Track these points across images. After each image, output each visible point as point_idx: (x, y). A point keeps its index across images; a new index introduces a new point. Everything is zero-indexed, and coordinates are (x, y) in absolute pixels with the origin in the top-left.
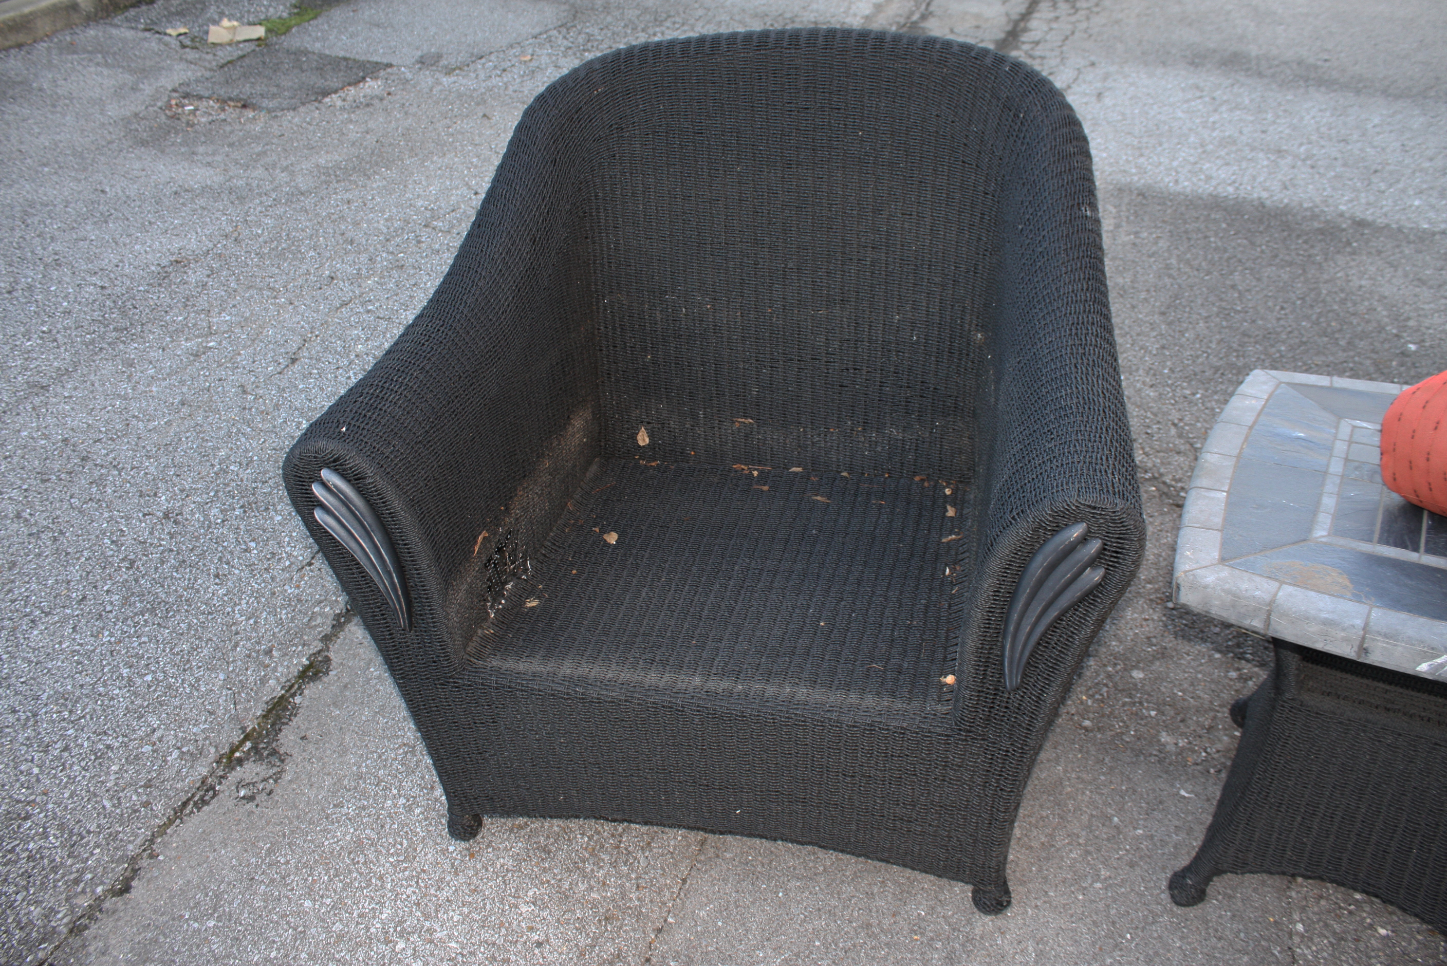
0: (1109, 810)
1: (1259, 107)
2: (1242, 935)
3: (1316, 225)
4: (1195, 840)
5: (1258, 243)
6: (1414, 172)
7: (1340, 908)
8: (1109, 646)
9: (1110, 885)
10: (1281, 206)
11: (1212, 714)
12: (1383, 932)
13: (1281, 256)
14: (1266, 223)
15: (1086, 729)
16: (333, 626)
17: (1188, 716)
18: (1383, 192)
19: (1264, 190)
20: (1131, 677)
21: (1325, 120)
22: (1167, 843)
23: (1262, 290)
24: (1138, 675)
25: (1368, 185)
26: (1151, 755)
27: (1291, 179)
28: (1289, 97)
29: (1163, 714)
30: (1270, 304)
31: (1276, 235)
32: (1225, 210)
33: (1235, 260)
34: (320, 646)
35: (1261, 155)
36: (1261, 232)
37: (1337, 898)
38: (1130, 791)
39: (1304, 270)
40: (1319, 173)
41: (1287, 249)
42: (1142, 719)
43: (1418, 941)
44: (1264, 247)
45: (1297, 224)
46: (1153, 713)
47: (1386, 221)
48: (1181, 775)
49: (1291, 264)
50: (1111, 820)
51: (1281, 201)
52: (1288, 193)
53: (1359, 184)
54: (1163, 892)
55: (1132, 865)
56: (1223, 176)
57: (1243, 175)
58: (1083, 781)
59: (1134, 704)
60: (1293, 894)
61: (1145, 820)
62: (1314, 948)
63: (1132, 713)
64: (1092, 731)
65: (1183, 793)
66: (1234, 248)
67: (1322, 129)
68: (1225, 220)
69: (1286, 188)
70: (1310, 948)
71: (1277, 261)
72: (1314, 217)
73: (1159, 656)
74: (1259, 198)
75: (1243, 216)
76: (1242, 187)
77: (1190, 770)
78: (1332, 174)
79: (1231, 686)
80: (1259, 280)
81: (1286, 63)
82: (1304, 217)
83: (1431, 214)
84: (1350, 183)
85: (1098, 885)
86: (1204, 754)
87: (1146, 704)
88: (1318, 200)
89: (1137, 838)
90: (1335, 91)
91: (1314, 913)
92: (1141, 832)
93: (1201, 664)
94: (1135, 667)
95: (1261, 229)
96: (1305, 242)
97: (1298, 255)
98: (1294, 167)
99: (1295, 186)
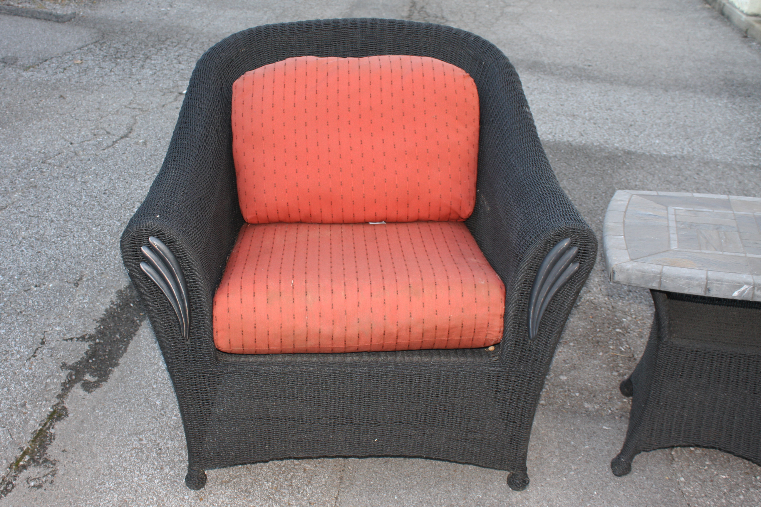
0: (567, 439)
1: (556, 91)
2: (654, 486)
3: (604, 154)
4: (618, 447)
5: (573, 164)
6: (652, 125)
7: (700, 469)
9: (579, 472)
10: (582, 145)
11: (609, 393)
12: (724, 477)
13: (588, 171)
14: (575, 154)
16: (62, 390)
17: (597, 394)
18: (638, 136)
19: (570, 136)
20: (560, 379)
21: (596, 98)
22: (603, 451)
23: (582, 189)
24: (563, 378)
25: (629, 132)
26: (582, 413)
27: (584, 131)
28: (572, 86)
29: (582, 394)
30: (588, 196)
31: (582, 160)
32: (550, 148)
33: (561, 174)
34: (57, 401)
35: (563, 118)
36: (573, 159)
37: (697, 465)
38: (576, 430)
39: (603, 178)
40: (599, 127)
41: (590, 167)
42: (572, 398)
43: (742, 478)
44: (577, 167)
45: (593, 154)
46: (577, 394)
47: (643, 151)
48: (601, 420)
49: (594, 175)
50: (570, 443)
51: (581, 142)
52: (584, 138)
53: (623, 132)
54: (607, 472)
55: (587, 462)
56: (544, 130)
57: (556, 129)
58: (549, 427)
59: (565, 391)
60: (675, 466)
61: (588, 441)
62: (692, 487)
63: (566, 396)
64: (546, 405)
65: (604, 427)
66: (560, 168)
67: (596, 103)
68: (551, 153)
69: (582, 135)
70: (690, 487)
71: (586, 173)
72: (602, 150)
73: (573, 368)
74: (568, 141)
75: (561, 151)
76: (556, 135)
77: (605, 418)
78: (607, 127)
79: (616, 379)
80: (578, 184)
81: (566, 67)
82: (596, 151)
83: (667, 147)
84: (618, 132)
85: (572, 473)
86: (610, 411)
87: (572, 391)
88: (602, 141)
89: (587, 450)
90: (598, 82)
91: (688, 472)
92: (588, 447)
93: (597, 370)
94: (562, 374)
95: (573, 157)
97: (597, 170)
98: (584, 124)
99: (587, 134)
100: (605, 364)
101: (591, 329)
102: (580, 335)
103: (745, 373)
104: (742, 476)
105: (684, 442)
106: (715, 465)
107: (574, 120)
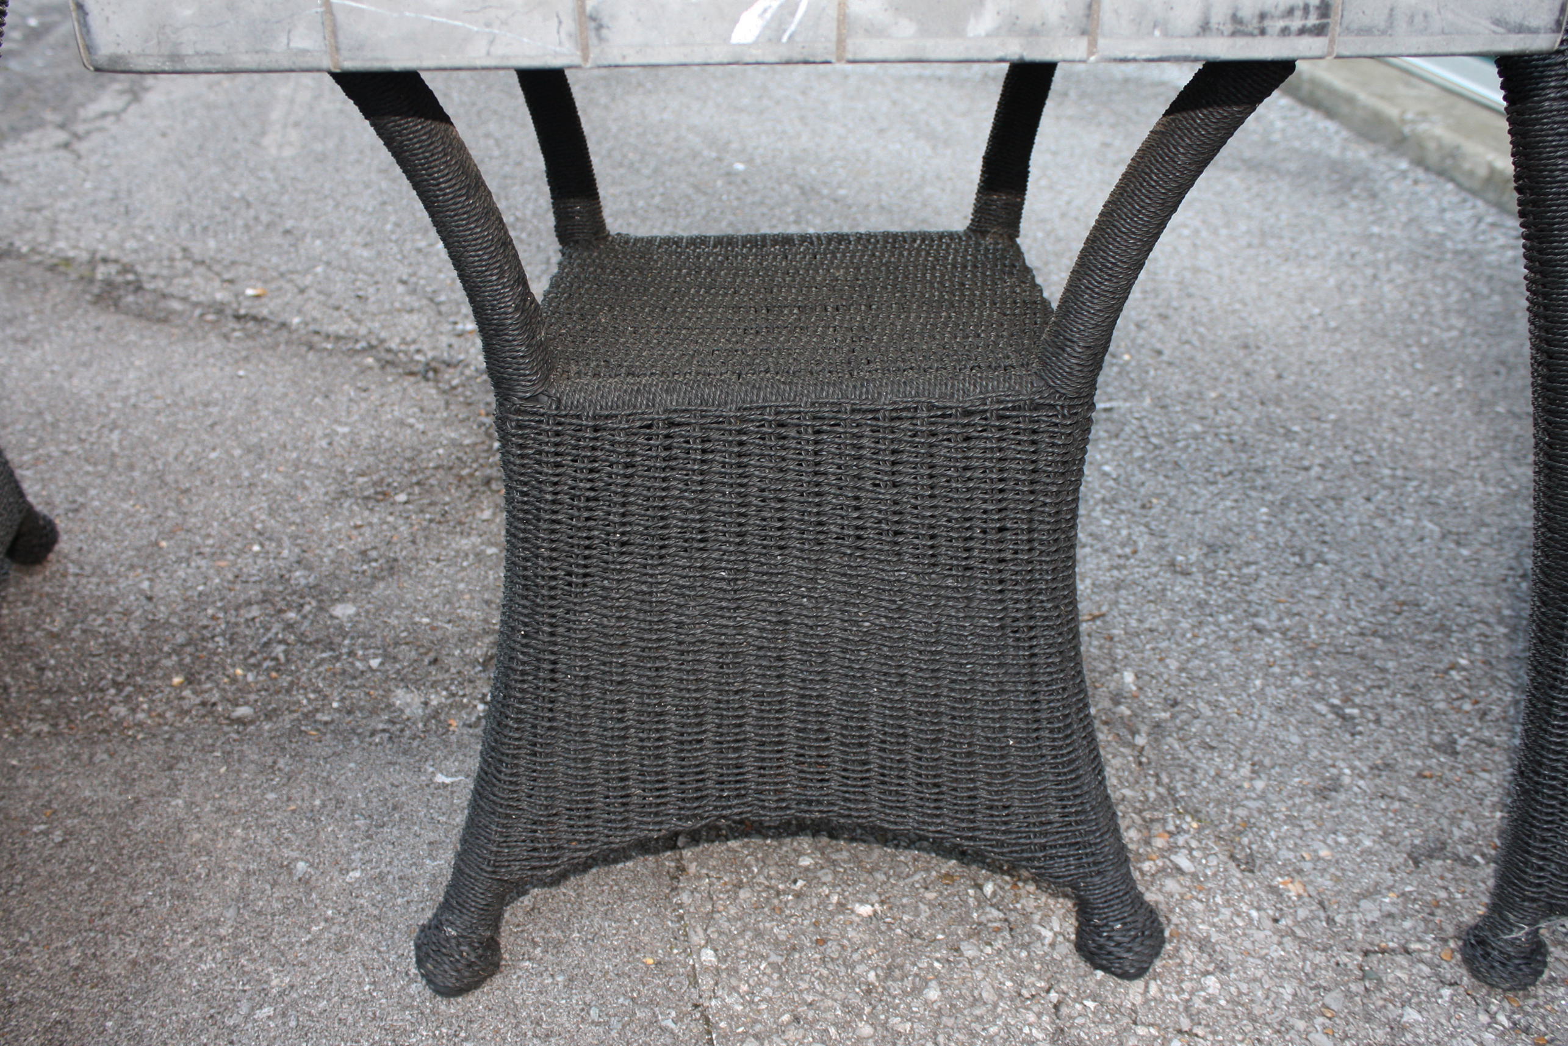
0: (286, 852)
2: (594, 1012)
7: (778, 893)
8: (288, 580)
9: (294, 1003)
12: (865, 910)
15: (240, 721)
17: (444, 651)
20: (332, 617)
22: (413, 881)
24: (343, 611)
26: (373, 734)
29: (395, 659)
37: (769, 878)
38: (331, 804)
42: (354, 678)
43: (930, 905)
46: (375, 663)
48: (435, 750)
50: (289, 869)
54: (412, 981)
55: (341, 945)
58: (229, 812)
59: (338, 658)
60: (685, 898)
61: (365, 848)
62: (744, 988)
63: (334, 674)
64: (252, 722)
65: (440, 778)
70: (735, 989)
73: (385, 573)
77: (453, 738)
86: (481, 707)
87: (360, 652)
89: (350, 890)
91: (730, 919)
92: (357, 874)
93: (463, 569)
94: (339, 600)
100: (492, 544)
101: (475, 444)
102: (436, 468)
103: (886, 494)
104: (930, 896)
105: (688, 818)
106: (834, 863)
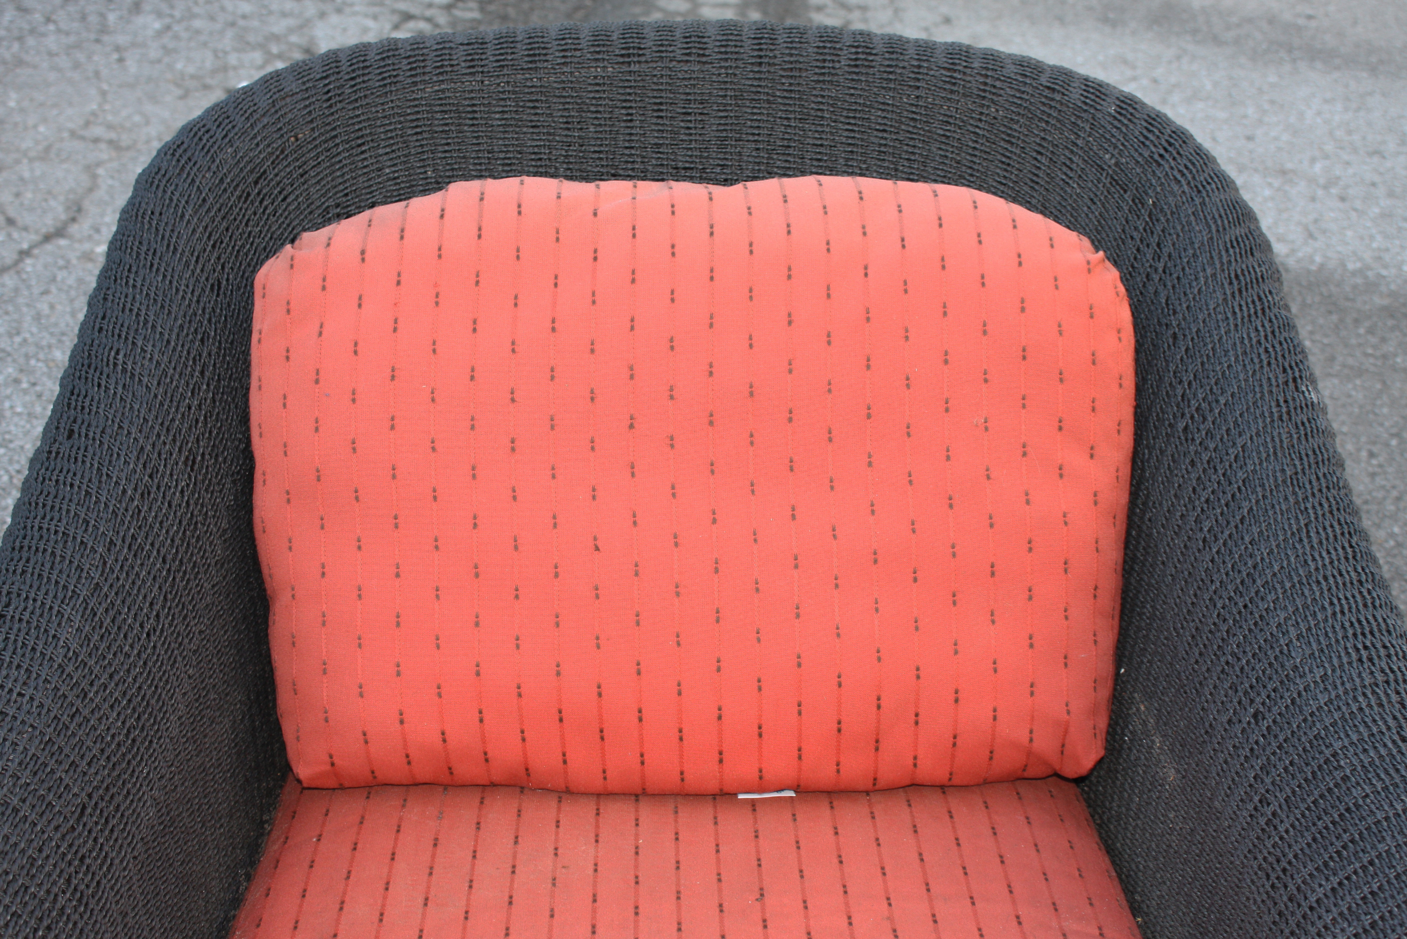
1: (1230, 95)
3: (1378, 301)
13: (1340, 359)
21: (1337, 118)
27: (1316, 221)
28: (1273, 79)
31: (1321, 321)
39: (1384, 383)
40: (1355, 210)
41: (1346, 345)
45: (1347, 299)
49: (1360, 372)
52: (1317, 245)
67: (1339, 133)
69: (1311, 236)
72: (1371, 287)
78: (1377, 210)
81: (1250, 21)
82: (1355, 287)
88: (1367, 256)
90: (1338, 68)
96: (1371, 331)
97: (1367, 355)
98: (1313, 199)
99: (1324, 232)
107: (1287, 188)
